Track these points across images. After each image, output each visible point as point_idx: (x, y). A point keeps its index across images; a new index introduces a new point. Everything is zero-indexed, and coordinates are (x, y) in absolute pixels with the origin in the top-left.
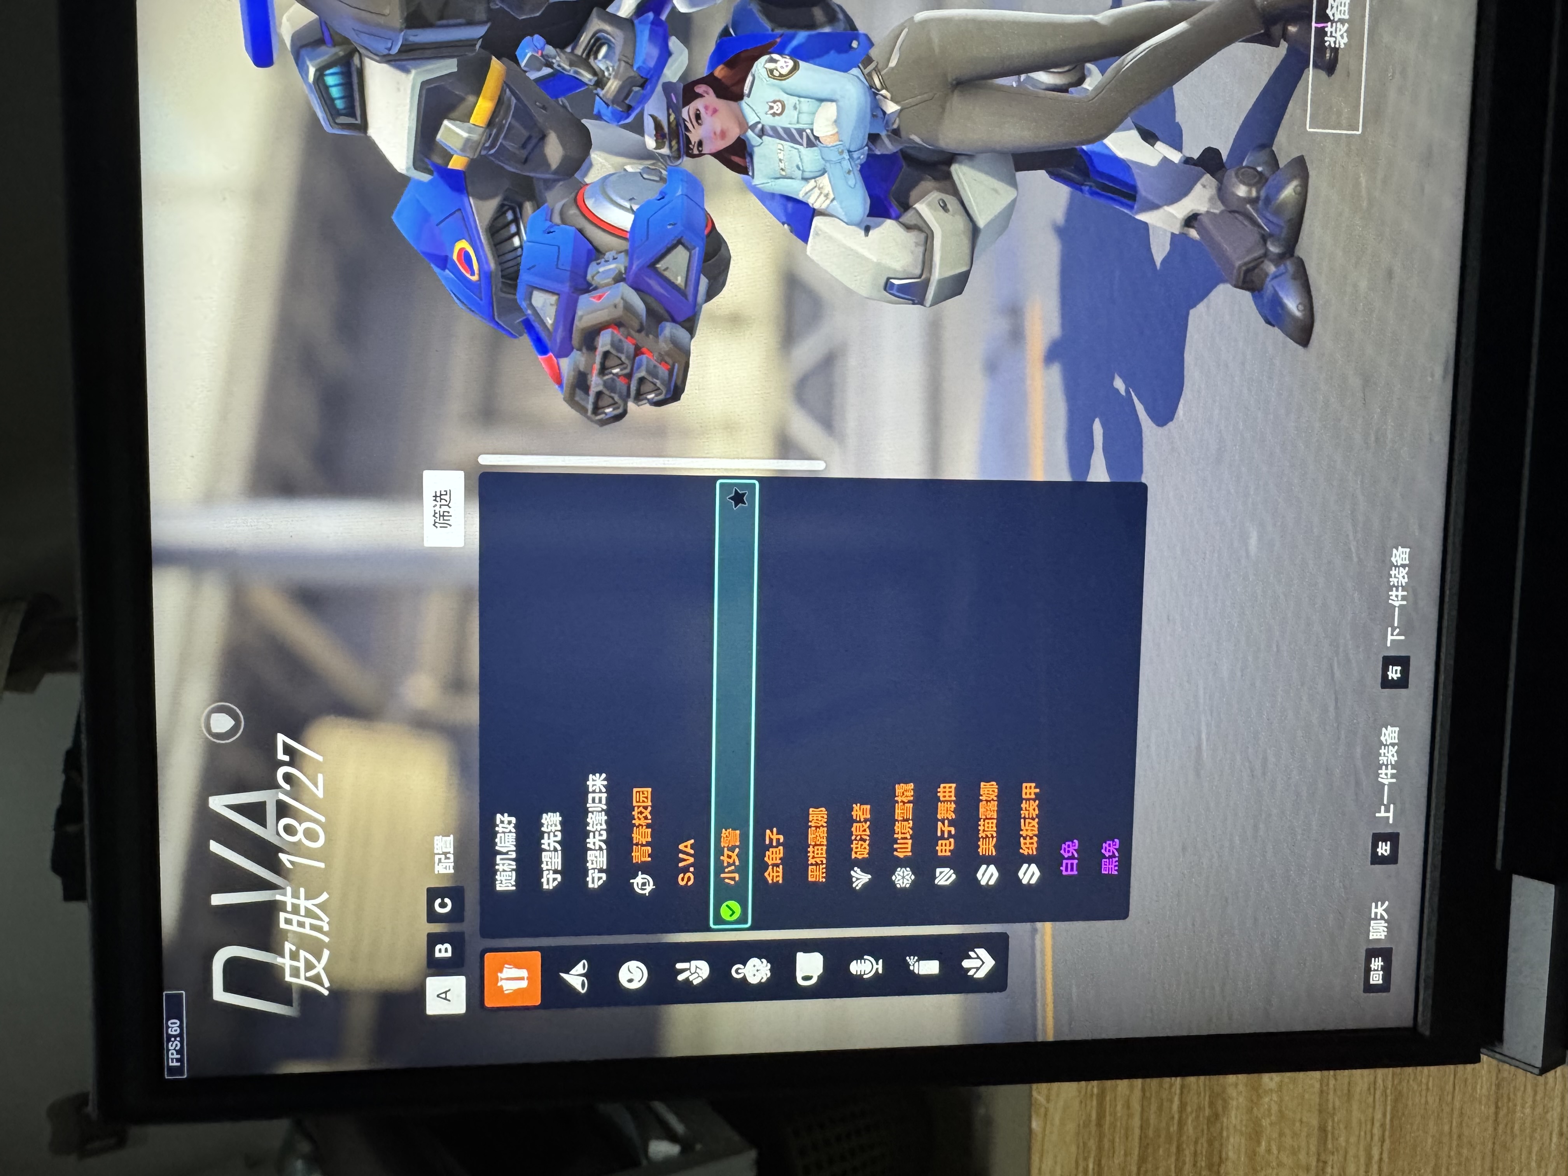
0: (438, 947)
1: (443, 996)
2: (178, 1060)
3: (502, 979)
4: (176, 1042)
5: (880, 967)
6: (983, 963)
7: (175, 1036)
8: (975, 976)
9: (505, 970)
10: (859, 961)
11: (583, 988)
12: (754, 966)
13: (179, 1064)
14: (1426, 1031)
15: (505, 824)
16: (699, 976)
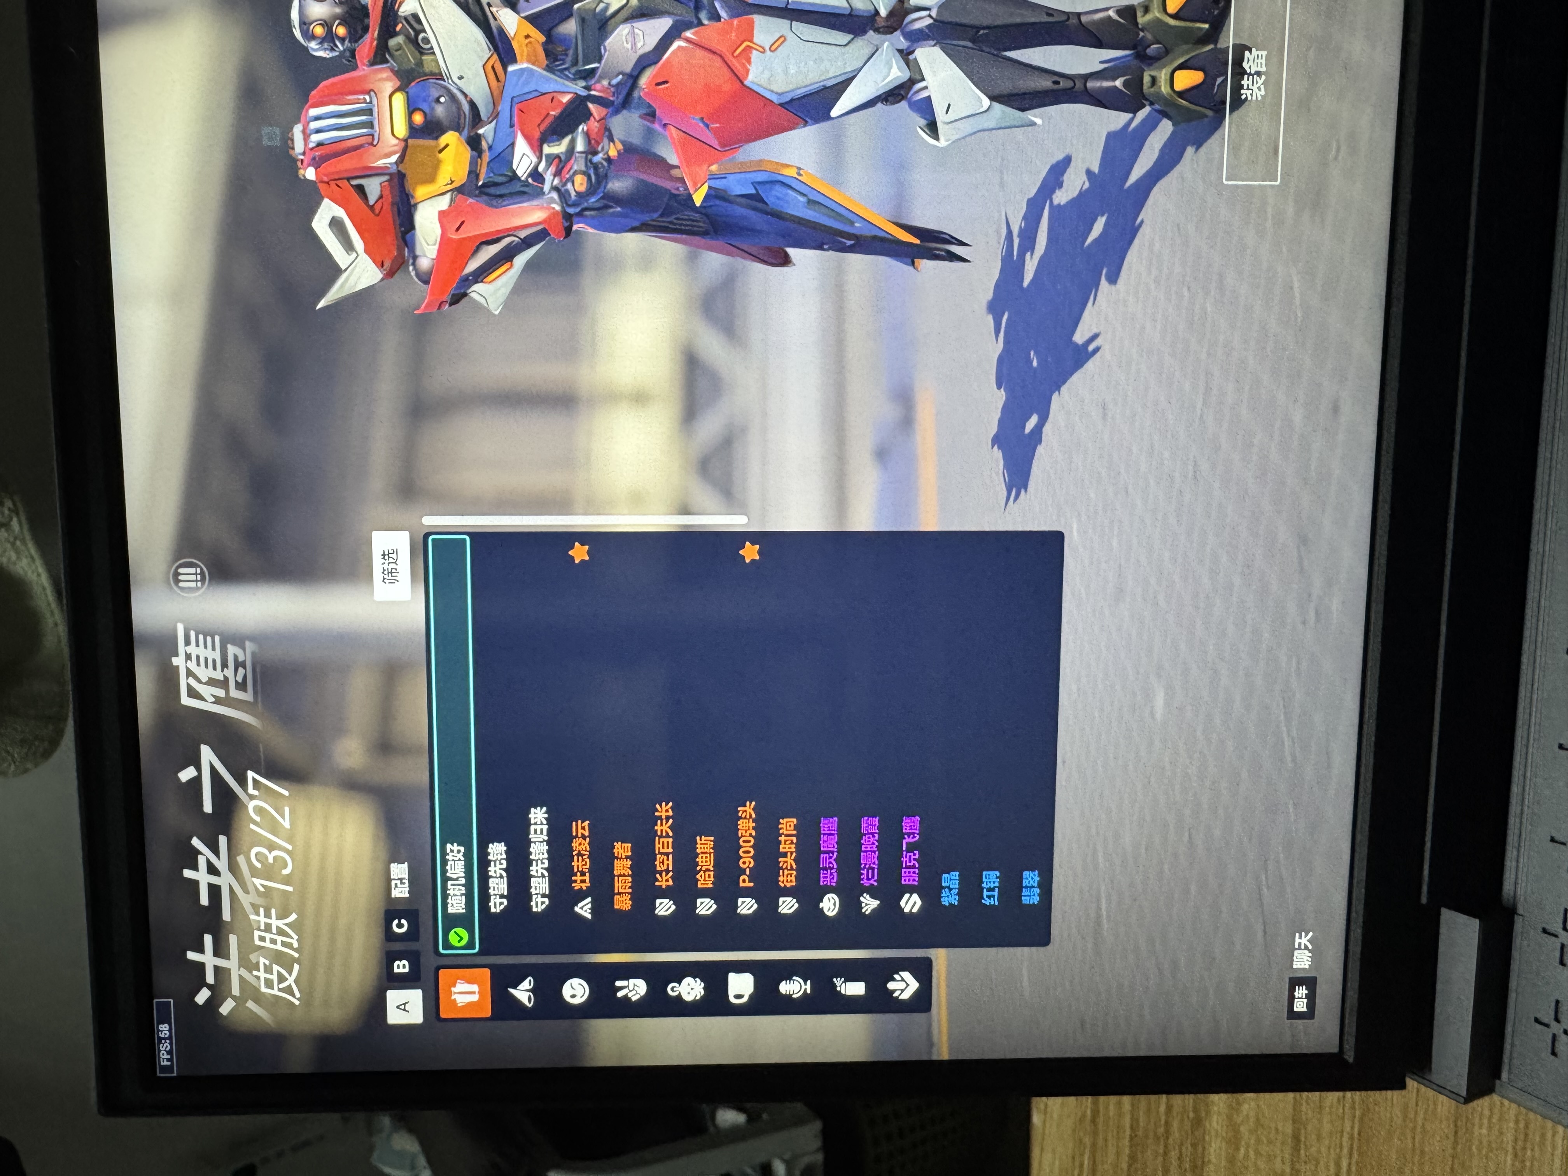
0: (397, 963)
1: (402, 1007)
2: (168, 1060)
3: (455, 993)
4: (165, 1045)
5: (808, 987)
6: (908, 985)
7: (165, 1039)
8: (900, 998)
9: (458, 985)
10: (788, 981)
11: (530, 1003)
12: (689, 985)
13: (169, 1063)
14: (1350, 1057)
15: (455, 853)
16: (637, 993)
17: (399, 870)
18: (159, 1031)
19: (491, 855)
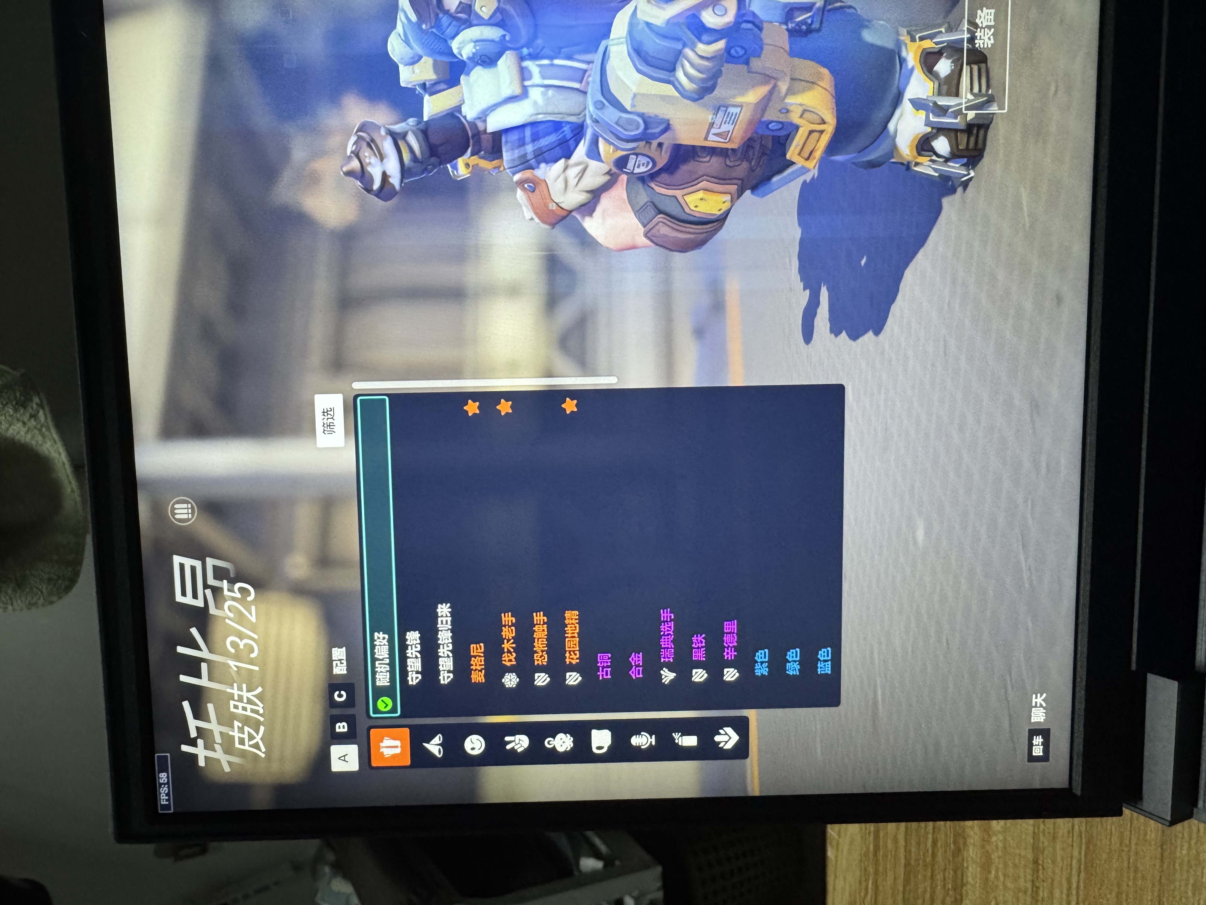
0: (338, 725)
1: (343, 758)
2: (167, 800)
3: (383, 747)
4: (164, 789)
5: (653, 740)
6: (730, 738)
7: (165, 784)
8: (724, 748)
9: (384, 740)
10: (638, 736)
11: (440, 754)
12: (561, 739)
13: (167, 803)
14: (1078, 791)
15: (381, 639)
16: (521, 746)
17: (339, 653)
18: (159, 778)
19: (409, 641)
